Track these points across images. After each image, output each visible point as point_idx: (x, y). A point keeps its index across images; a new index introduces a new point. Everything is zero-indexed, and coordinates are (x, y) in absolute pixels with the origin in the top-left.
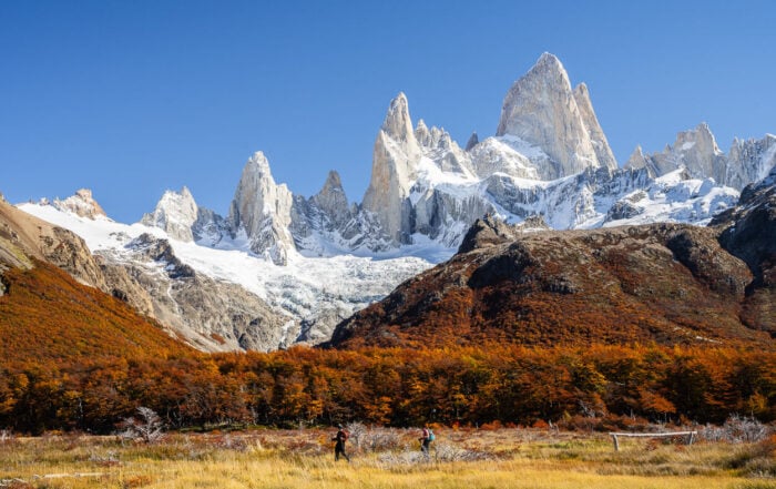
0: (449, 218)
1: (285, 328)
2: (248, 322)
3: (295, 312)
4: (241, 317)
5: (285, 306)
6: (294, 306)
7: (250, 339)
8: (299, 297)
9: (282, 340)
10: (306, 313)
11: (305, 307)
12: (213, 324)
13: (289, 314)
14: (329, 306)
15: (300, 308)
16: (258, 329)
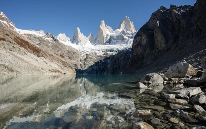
0: (113, 40)
1: (82, 55)
2: (72, 53)
3: (85, 52)
4: (70, 52)
5: (82, 51)
6: (84, 51)
7: (72, 57)
8: (85, 49)
9: (81, 58)
10: (87, 53)
11: (87, 51)
12: (61, 52)
13: (83, 53)
14: (93, 51)
15: (86, 52)
16: (75, 55)
